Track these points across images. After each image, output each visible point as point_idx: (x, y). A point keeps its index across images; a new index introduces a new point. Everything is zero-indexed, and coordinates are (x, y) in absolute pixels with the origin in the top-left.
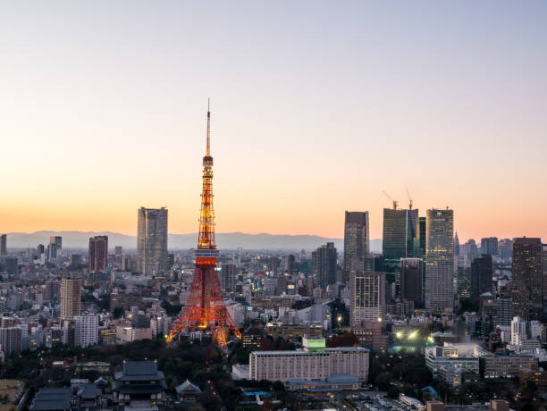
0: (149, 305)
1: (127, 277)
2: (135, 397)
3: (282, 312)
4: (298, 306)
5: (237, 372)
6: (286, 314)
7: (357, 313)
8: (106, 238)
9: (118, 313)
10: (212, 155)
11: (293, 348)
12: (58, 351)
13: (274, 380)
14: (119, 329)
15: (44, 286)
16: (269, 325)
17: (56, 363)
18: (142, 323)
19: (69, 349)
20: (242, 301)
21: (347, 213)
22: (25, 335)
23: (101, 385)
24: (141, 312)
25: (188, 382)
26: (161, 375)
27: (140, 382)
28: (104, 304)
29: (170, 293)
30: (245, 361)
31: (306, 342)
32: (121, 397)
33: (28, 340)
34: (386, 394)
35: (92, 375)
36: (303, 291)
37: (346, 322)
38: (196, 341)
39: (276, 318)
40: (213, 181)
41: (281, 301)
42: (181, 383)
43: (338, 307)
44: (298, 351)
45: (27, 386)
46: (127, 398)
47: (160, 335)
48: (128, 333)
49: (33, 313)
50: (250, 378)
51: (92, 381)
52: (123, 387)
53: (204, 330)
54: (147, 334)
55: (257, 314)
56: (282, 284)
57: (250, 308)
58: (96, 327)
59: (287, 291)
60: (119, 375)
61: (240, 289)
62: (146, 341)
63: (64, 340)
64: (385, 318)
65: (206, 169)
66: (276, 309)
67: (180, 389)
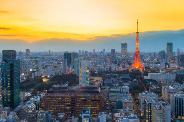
0: (125, 63)
1: (119, 57)
2: (124, 82)
3: (154, 65)
4: (157, 63)
5: (146, 77)
6: (155, 65)
7: (172, 65)
8: (115, 49)
9: (119, 65)
10: (138, 31)
11: (157, 73)
12: (108, 72)
13: (154, 79)
14: (119, 68)
15: (103, 59)
16: (151, 67)
17: (108, 74)
18: (124, 67)
19: (110, 72)
20: (145, 62)
21: (167, 43)
22: (101, 69)
23: (117, 79)
24: (123, 65)
25: (135, 79)
26: (129, 77)
27: (125, 79)
28: (115, 63)
29: (129, 61)
30: (147, 75)
31: (161, 71)
32: (122, 82)
33: (102, 70)
34: (180, 83)
35: (115, 77)
36: (158, 60)
37: (169, 67)
38: (136, 71)
39: (152, 66)
40: (139, 37)
41: (153, 62)
42: (134, 79)
43: (166, 64)
44: (159, 73)
45: (103, 79)
46: (123, 82)
47: (128, 69)
48: (121, 69)
49: (102, 64)
50: (148, 79)
51: (115, 78)
52: (122, 79)
53: (137, 68)
54: (126, 69)
55: (148, 65)
56: (153, 59)
57: (147, 64)
58: (115, 68)
59: (154, 60)
60: (121, 77)
61: (144, 60)
62: (125, 70)
63: (109, 70)
64: (178, 66)
65: (137, 34)
66: (153, 64)
67: (133, 80)
